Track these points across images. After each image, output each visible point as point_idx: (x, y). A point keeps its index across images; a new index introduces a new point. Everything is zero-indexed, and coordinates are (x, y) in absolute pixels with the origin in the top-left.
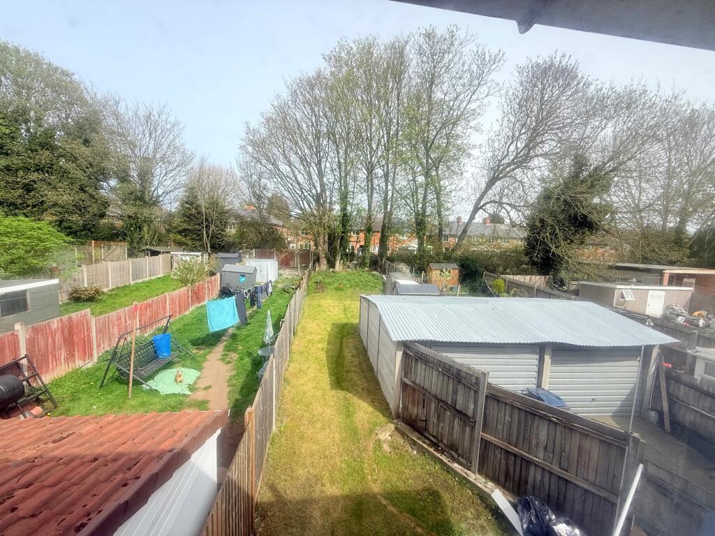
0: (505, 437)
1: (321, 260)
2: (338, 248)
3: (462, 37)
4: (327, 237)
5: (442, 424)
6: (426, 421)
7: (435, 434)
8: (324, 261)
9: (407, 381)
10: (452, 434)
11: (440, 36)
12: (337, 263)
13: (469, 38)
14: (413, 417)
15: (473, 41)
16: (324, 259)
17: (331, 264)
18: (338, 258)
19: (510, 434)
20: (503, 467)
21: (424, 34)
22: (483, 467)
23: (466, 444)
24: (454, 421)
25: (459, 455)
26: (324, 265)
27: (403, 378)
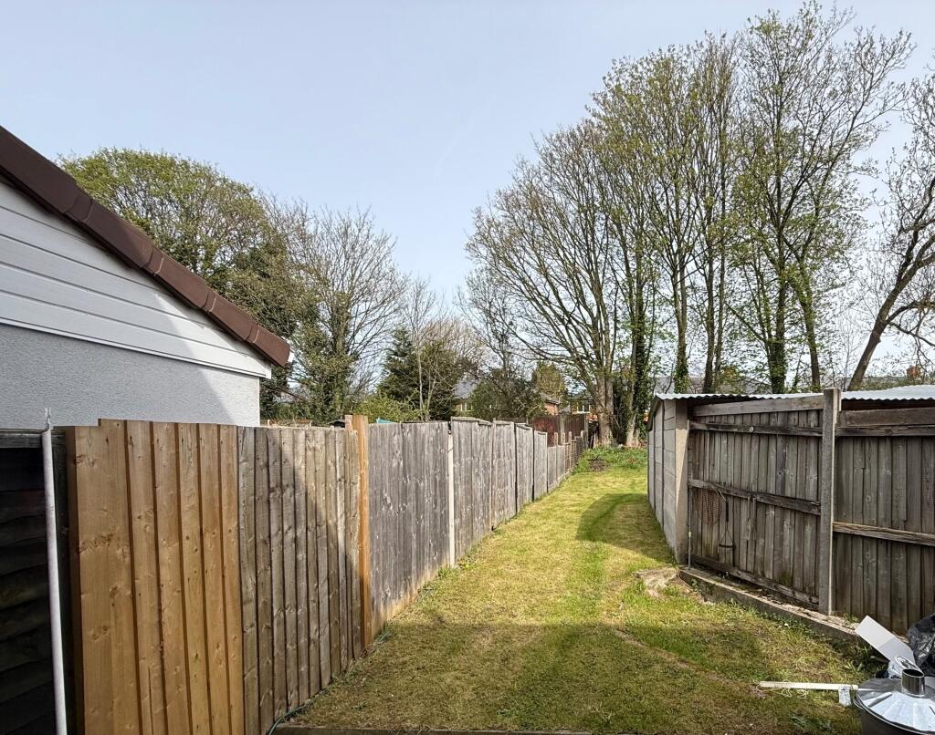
0: (882, 516)
1: (602, 430)
2: (631, 408)
3: (825, 20)
4: (610, 392)
5: (761, 541)
6: (734, 547)
7: (750, 568)
8: (607, 432)
9: (698, 484)
10: (781, 555)
11: (786, 27)
12: (630, 435)
13: (839, 18)
14: (712, 552)
15: (847, 22)
16: (608, 429)
17: (620, 437)
18: (632, 424)
19: (892, 506)
20: (884, 584)
21: (758, 29)
22: (843, 595)
23: (807, 563)
24: (782, 524)
25: (794, 590)
26: (607, 440)
27: (691, 480)
